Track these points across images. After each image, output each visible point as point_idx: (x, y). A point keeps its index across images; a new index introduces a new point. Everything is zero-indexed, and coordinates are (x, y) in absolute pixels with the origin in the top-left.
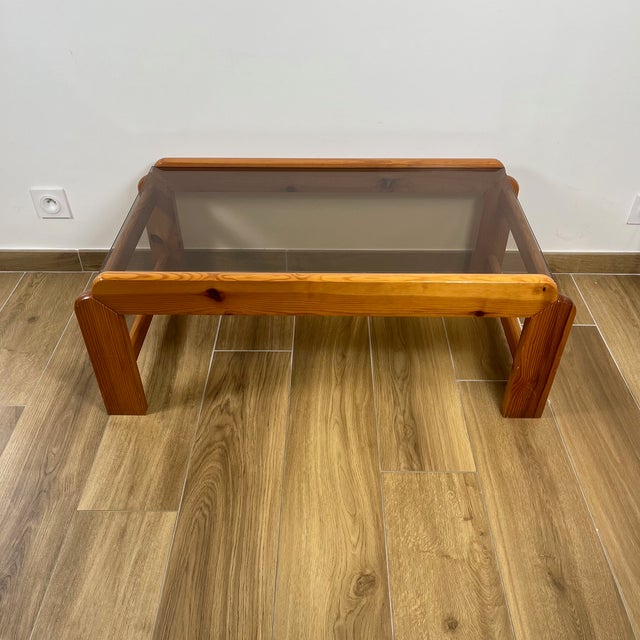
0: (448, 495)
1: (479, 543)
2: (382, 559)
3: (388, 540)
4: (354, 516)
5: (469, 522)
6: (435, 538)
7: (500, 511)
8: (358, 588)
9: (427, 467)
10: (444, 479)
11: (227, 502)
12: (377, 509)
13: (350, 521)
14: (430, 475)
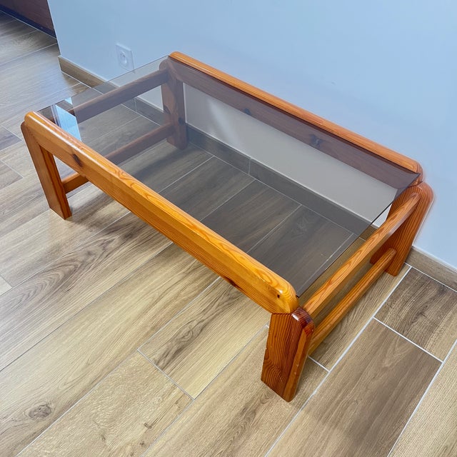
0: (155, 400)
1: (133, 449)
2: (70, 404)
3: (86, 397)
4: (88, 364)
5: (146, 428)
6: (112, 420)
7: (174, 440)
8: (35, 411)
9: (168, 370)
10: (167, 387)
12: (106, 371)
13: (83, 365)
14: (164, 376)
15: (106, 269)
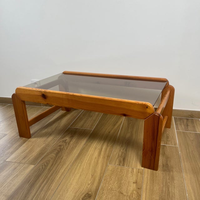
0: (130, 175)
1: (136, 191)
2: (97, 190)
3: (102, 184)
4: (92, 176)
5: (135, 184)
6: (120, 187)
7: (149, 182)
8: (84, 197)
9: (125, 165)
10: (130, 170)
11: (52, 165)
12: (102, 175)
13: (90, 177)
14: (126, 167)
15: (72, 148)
